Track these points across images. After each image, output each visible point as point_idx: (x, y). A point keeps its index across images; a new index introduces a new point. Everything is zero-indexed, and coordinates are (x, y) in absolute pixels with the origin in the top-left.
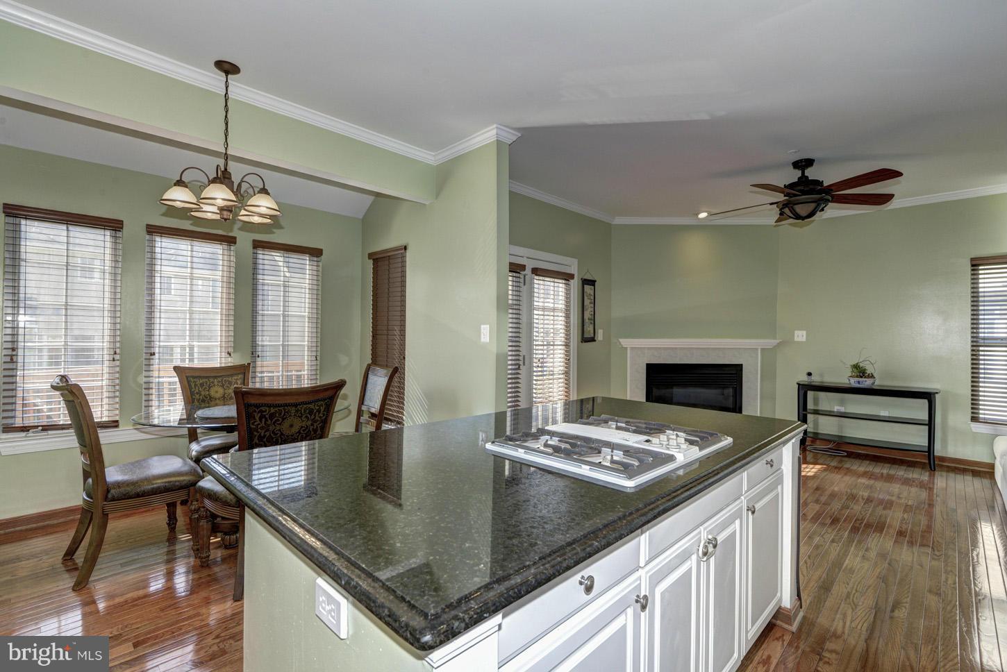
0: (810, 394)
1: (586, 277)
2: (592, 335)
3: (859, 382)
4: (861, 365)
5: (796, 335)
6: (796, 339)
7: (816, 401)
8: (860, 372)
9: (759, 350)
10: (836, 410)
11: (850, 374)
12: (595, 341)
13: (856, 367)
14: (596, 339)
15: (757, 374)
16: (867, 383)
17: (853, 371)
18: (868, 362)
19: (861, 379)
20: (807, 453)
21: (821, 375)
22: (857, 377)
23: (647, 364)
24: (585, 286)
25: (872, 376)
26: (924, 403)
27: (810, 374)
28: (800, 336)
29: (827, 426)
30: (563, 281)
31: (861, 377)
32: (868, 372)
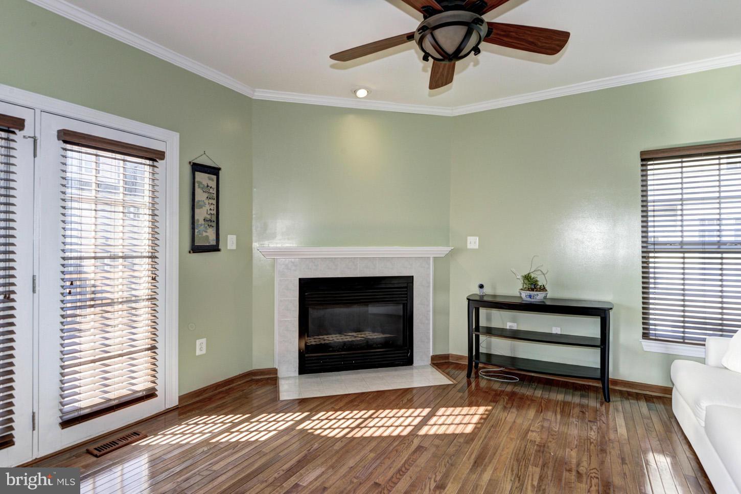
0: (483, 312)
1: (198, 161)
2: (214, 243)
3: (530, 296)
4: (533, 275)
5: (468, 242)
6: (469, 246)
7: (489, 318)
8: (532, 284)
9: (431, 258)
10: (508, 328)
11: (521, 287)
12: (219, 250)
13: (527, 278)
14: (220, 247)
15: (429, 287)
16: (539, 297)
17: (524, 283)
18: (539, 273)
19: (532, 293)
20: (480, 380)
21: (494, 288)
22: (528, 290)
23: (300, 280)
24: (197, 173)
25: (543, 289)
26: (597, 321)
27: (481, 286)
28: (473, 242)
29: (500, 347)
30: (148, 162)
31: (533, 290)
32: (540, 284)
